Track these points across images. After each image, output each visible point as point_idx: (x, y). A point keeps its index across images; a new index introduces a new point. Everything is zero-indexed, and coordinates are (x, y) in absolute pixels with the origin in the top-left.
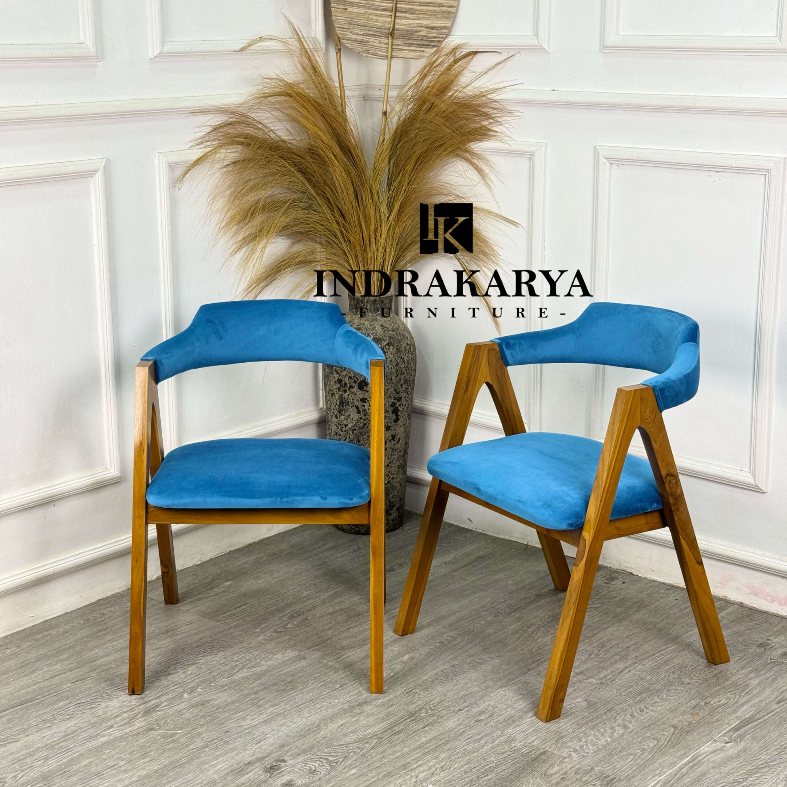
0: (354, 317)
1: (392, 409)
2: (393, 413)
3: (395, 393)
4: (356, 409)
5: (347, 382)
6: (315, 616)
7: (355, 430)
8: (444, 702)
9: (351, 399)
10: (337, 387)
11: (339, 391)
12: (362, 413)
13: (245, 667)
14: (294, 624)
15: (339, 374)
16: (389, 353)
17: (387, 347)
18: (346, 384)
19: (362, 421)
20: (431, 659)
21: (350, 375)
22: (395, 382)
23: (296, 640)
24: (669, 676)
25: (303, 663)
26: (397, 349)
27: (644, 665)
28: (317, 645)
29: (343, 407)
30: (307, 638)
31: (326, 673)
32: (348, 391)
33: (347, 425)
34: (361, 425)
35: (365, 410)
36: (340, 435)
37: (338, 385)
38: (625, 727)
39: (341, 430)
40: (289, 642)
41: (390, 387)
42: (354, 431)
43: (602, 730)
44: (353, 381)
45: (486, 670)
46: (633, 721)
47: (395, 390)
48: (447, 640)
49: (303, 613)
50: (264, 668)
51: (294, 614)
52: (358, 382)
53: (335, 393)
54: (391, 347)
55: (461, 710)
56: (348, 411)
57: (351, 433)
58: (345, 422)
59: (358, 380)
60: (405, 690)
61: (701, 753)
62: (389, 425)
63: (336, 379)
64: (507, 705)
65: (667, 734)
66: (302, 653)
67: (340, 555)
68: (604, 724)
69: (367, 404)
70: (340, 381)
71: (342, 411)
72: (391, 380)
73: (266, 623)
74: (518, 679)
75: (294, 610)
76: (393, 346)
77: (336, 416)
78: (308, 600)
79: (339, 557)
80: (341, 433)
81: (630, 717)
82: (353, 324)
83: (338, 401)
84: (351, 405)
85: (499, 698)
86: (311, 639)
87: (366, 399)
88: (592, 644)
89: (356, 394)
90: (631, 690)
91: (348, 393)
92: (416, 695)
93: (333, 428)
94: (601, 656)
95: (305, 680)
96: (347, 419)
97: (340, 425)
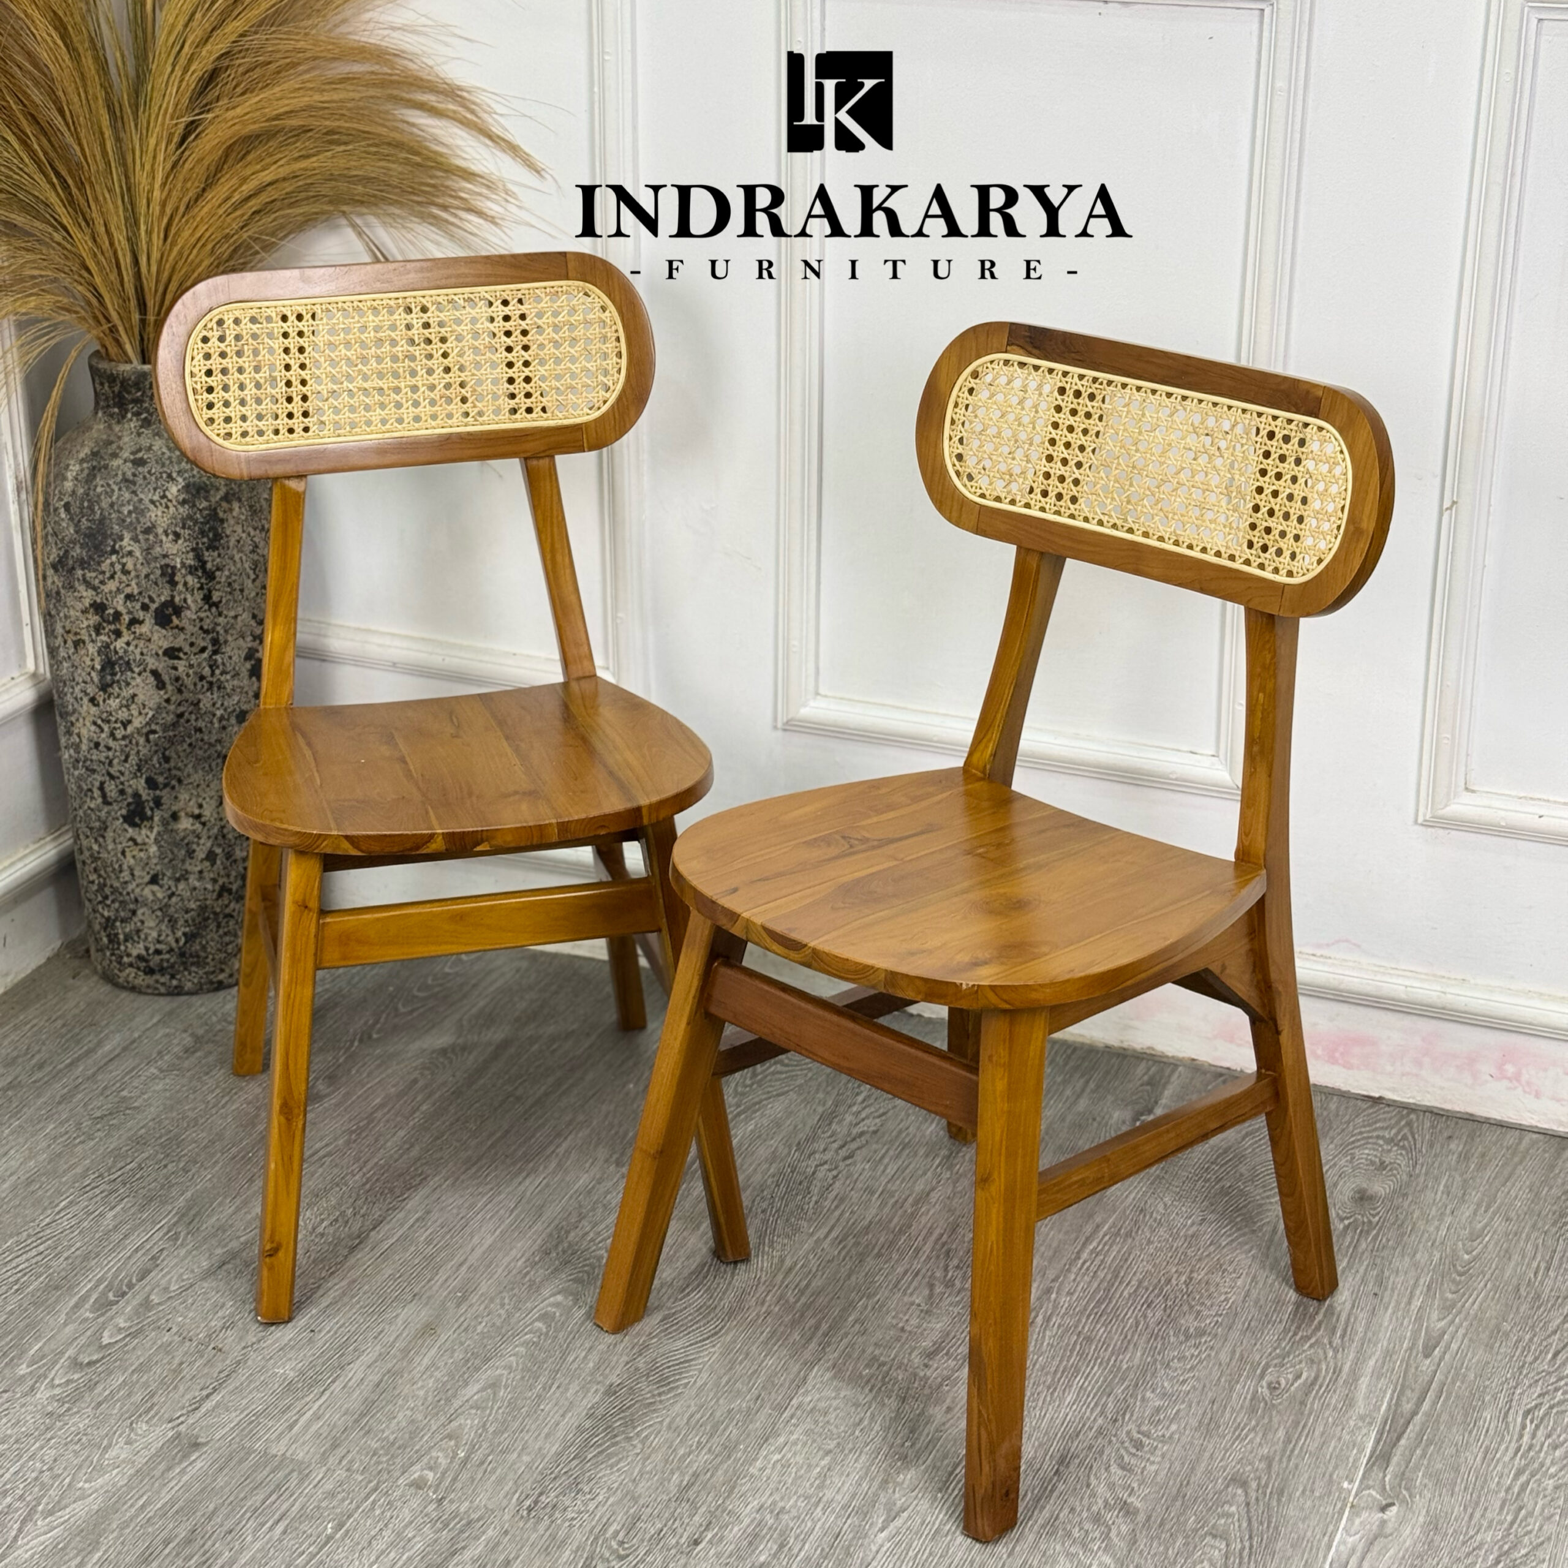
0: (117, 428)
1: (248, 665)
2: (250, 677)
3: (253, 623)
4: (152, 680)
5: (121, 608)
6: (166, 1289)
7: (154, 732)
8: (639, 1525)
9: (138, 651)
10: (91, 622)
11: (98, 633)
12: (169, 687)
13: (33, 1510)
14: (120, 1330)
15: (95, 589)
16: (232, 522)
17: (224, 504)
18: (117, 615)
19: (172, 707)
20: (542, 1379)
21: (128, 590)
22: (253, 594)
23: (146, 1385)
24: (1145, 1316)
25: (199, 1463)
26: (251, 507)
27: (1070, 1293)
28: (215, 1390)
29: (114, 674)
30: (177, 1371)
31: (278, 1487)
32: (125, 631)
33: (130, 722)
34: (170, 718)
35: (177, 679)
36: (109, 749)
37: (94, 619)
38: (1127, 1510)
39: (112, 735)
40: (129, 1395)
41: (240, 609)
42: (151, 737)
43: (1076, 1533)
44: (138, 606)
45: (701, 1389)
46: (1135, 1485)
47: (254, 617)
48: (557, 1305)
49: (130, 1286)
50: (94, 1503)
51: (104, 1294)
52: (153, 606)
53: (86, 638)
54: (236, 505)
55: (696, 1543)
56: (128, 684)
57: (142, 740)
58: (123, 715)
59: (152, 600)
60: (520, 1503)
61: (1344, 1557)
62: (245, 707)
63: (87, 602)
64: (807, 1497)
65: (1234, 1509)
66: (182, 1428)
67: (153, 1070)
68: (1072, 1510)
69: (183, 663)
70: (99, 608)
71: (111, 685)
72: (242, 591)
73: (38, 1339)
74: (795, 1402)
75: (100, 1282)
76: (240, 500)
77: (92, 700)
78: (126, 1237)
79: (154, 1078)
80: (111, 743)
81: (1120, 1472)
82: (121, 449)
83: (98, 660)
84: (137, 670)
85: (775, 1477)
86: (186, 1371)
87: (180, 650)
88: (918, 1251)
89: (149, 640)
90: (1079, 1380)
91: (126, 636)
92: (557, 1515)
93: (84, 732)
94: (958, 1283)
95: (228, 1525)
96: (127, 707)
97: (109, 722)
